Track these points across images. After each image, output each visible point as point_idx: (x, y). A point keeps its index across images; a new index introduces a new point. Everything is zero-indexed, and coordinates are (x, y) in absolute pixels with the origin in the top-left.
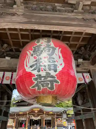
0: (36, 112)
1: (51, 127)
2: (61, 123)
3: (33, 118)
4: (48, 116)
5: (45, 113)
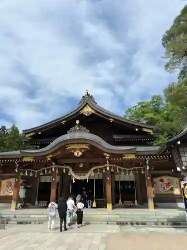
0: (77, 154)
1: (136, 201)
2: (167, 189)
3: (73, 174)
4: (120, 167)
5: (107, 156)
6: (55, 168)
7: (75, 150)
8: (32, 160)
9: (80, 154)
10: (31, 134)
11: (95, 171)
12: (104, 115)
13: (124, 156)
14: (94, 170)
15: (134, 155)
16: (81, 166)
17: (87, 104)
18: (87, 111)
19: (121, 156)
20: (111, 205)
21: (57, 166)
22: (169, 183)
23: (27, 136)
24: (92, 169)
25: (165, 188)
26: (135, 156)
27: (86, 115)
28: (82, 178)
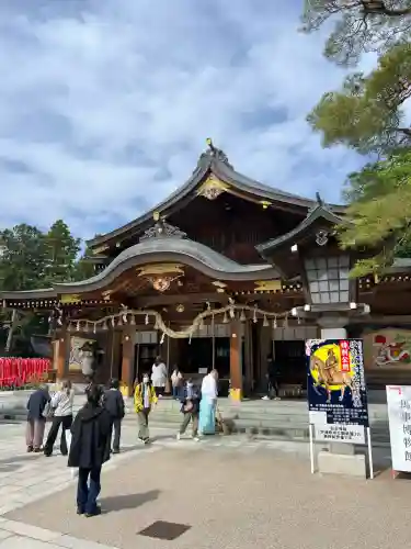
0: (161, 285)
2: (392, 359)
3: (163, 327)
4: (259, 311)
5: (221, 287)
6: (129, 316)
7: (155, 276)
8: (77, 301)
9: (166, 285)
10: (103, 249)
11: (207, 319)
12: (242, 192)
13: (258, 286)
14: (204, 318)
15: (279, 282)
16: (181, 310)
17: (210, 171)
18: (213, 188)
19: (251, 285)
20: (238, 391)
21: (131, 312)
22: (398, 346)
23: (95, 252)
24: (201, 316)
25: (389, 356)
26: (282, 285)
27: (209, 197)
28: (181, 335)
